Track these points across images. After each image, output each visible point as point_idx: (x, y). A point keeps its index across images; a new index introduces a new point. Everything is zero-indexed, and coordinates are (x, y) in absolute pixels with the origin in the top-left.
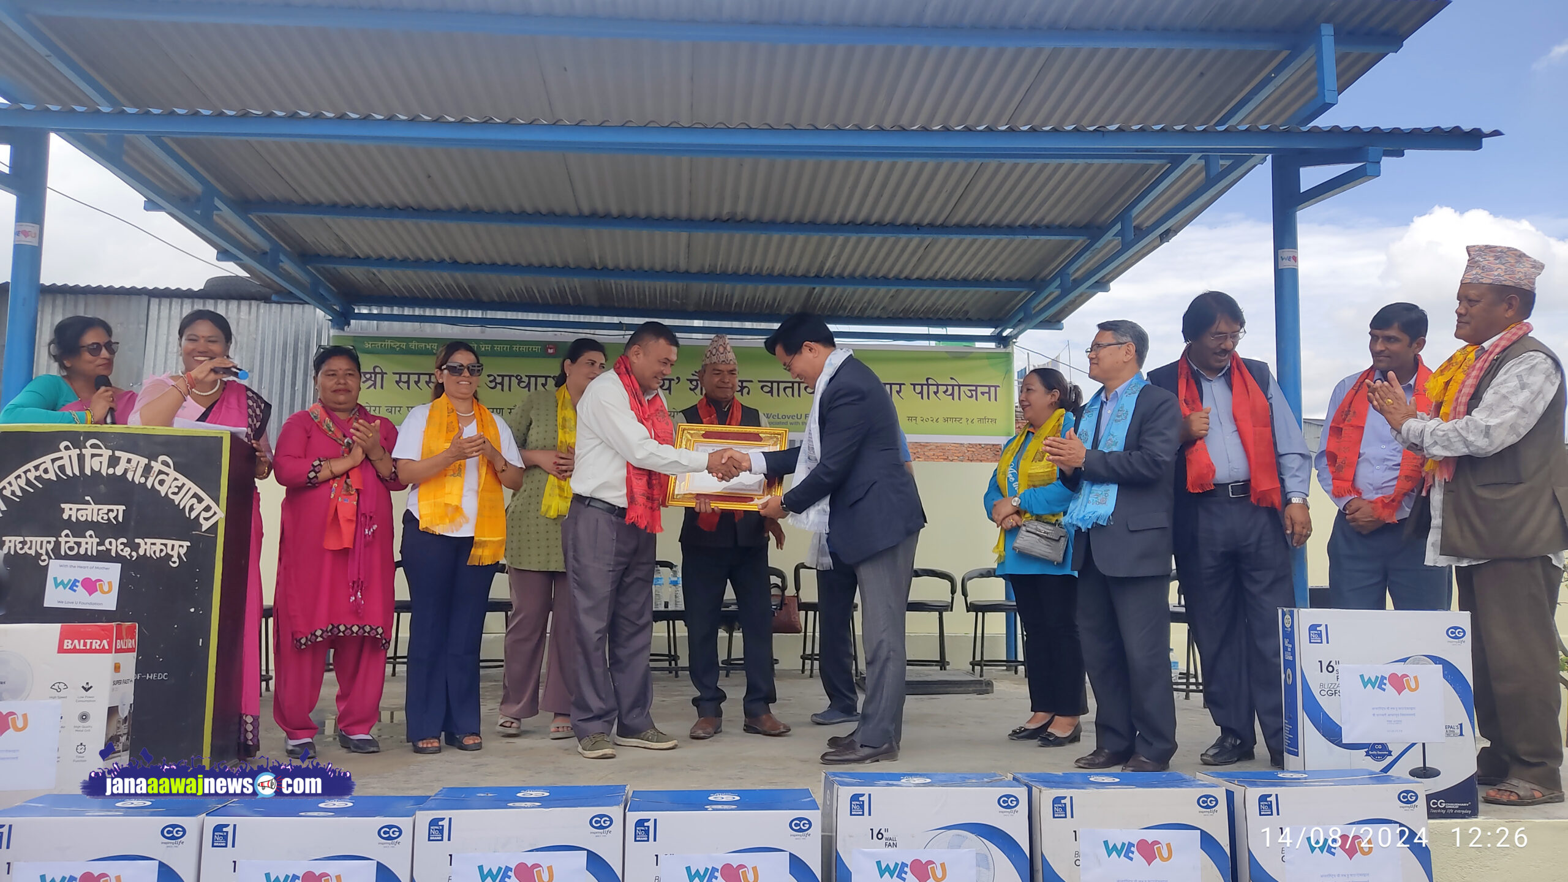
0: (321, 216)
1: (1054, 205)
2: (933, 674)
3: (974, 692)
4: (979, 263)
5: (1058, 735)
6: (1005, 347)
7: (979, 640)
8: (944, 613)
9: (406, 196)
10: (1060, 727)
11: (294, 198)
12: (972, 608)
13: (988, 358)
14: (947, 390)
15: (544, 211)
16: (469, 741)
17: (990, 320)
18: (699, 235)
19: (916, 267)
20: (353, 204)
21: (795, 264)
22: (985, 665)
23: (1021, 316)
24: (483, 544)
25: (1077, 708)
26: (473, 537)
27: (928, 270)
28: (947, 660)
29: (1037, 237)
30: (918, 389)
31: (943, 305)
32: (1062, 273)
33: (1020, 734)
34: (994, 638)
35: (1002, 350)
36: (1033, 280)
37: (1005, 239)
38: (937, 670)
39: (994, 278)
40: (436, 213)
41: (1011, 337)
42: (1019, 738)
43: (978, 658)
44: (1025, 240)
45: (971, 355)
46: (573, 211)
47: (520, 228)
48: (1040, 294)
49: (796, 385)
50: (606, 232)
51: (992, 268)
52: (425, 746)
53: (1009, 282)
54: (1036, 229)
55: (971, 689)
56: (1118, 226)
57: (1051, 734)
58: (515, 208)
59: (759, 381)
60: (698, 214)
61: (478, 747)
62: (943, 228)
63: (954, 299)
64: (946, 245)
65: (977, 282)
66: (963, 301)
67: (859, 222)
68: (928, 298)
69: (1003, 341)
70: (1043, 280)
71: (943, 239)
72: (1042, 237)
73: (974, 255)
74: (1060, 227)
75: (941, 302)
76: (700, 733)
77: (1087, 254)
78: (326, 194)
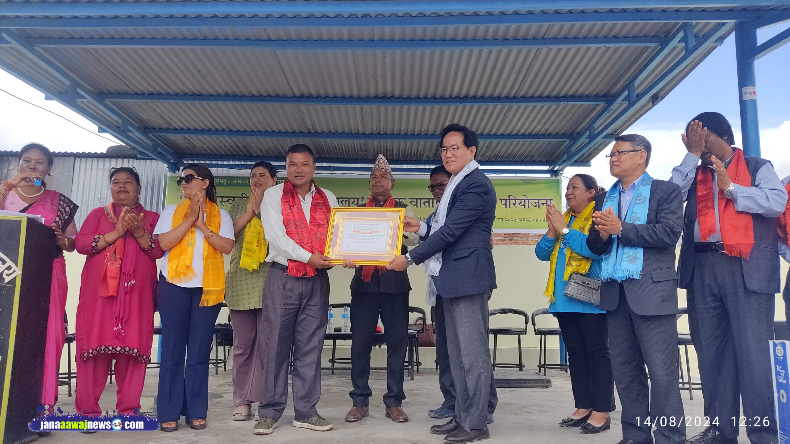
0: (147, 100)
1: (584, 81)
2: (515, 374)
3: (539, 386)
4: (538, 123)
5: (595, 426)
6: (556, 176)
7: (543, 351)
8: (521, 335)
9: (191, 87)
10: (596, 420)
11: (128, 89)
12: (539, 332)
13: (546, 183)
14: (521, 202)
15: (273, 95)
16: (196, 423)
17: (547, 161)
18: (367, 107)
19: (499, 127)
20: (162, 93)
21: (427, 127)
22: (547, 368)
23: (565, 157)
24: (209, 292)
25: (609, 407)
26: (202, 288)
27: (507, 128)
28: (523, 364)
29: (574, 103)
30: (504, 202)
31: (518, 152)
32: (590, 127)
33: (568, 423)
34: (553, 351)
35: (554, 178)
36: (572, 134)
37: (554, 105)
38: (517, 371)
39: (548, 133)
40: (210, 97)
41: (559, 170)
42: (567, 426)
43: (543, 363)
44: (566, 106)
45: (535, 182)
46: (290, 94)
47: (261, 105)
48: (576, 142)
49: (431, 201)
50: (311, 106)
51: (547, 127)
52: (166, 426)
53: (557, 135)
54: (573, 98)
55: (537, 385)
56: (626, 93)
57: (589, 425)
58: (255, 93)
59: (410, 199)
60: (364, 94)
61: (204, 426)
62: (515, 99)
63: (524, 148)
64: (517, 111)
65: (537, 136)
66: (530, 149)
67: (462, 97)
68: (509, 147)
69: (555, 173)
70: (578, 134)
71: (515, 106)
72: (577, 103)
73: (535, 117)
74: (588, 96)
75: (516, 150)
76: (352, 418)
77: (606, 114)
78: (146, 88)
